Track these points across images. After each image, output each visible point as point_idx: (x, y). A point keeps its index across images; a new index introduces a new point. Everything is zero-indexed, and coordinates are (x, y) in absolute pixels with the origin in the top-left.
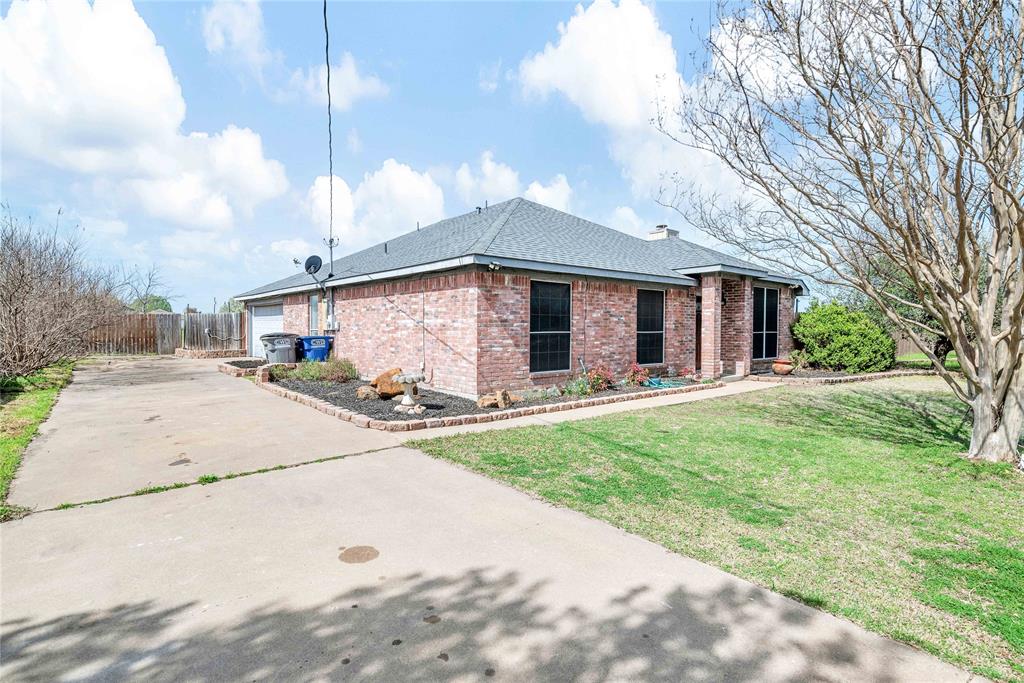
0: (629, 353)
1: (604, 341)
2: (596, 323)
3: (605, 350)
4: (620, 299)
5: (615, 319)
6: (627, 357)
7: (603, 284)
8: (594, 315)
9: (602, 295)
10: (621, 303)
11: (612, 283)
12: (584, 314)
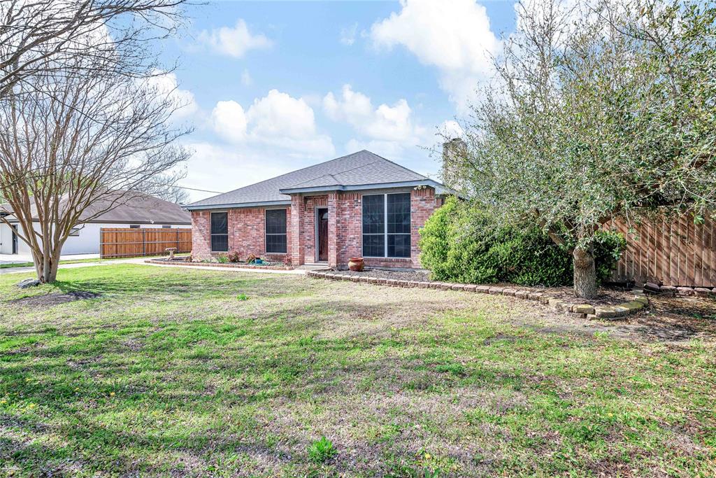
0: (259, 246)
1: (244, 238)
2: (240, 230)
3: (245, 243)
4: (253, 217)
5: (250, 227)
6: (258, 248)
7: (242, 210)
8: (239, 226)
9: (242, 216)
10: (254, 218)
11: (248, 210)
12: (233, 225)
